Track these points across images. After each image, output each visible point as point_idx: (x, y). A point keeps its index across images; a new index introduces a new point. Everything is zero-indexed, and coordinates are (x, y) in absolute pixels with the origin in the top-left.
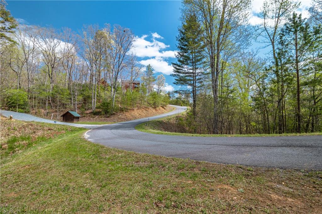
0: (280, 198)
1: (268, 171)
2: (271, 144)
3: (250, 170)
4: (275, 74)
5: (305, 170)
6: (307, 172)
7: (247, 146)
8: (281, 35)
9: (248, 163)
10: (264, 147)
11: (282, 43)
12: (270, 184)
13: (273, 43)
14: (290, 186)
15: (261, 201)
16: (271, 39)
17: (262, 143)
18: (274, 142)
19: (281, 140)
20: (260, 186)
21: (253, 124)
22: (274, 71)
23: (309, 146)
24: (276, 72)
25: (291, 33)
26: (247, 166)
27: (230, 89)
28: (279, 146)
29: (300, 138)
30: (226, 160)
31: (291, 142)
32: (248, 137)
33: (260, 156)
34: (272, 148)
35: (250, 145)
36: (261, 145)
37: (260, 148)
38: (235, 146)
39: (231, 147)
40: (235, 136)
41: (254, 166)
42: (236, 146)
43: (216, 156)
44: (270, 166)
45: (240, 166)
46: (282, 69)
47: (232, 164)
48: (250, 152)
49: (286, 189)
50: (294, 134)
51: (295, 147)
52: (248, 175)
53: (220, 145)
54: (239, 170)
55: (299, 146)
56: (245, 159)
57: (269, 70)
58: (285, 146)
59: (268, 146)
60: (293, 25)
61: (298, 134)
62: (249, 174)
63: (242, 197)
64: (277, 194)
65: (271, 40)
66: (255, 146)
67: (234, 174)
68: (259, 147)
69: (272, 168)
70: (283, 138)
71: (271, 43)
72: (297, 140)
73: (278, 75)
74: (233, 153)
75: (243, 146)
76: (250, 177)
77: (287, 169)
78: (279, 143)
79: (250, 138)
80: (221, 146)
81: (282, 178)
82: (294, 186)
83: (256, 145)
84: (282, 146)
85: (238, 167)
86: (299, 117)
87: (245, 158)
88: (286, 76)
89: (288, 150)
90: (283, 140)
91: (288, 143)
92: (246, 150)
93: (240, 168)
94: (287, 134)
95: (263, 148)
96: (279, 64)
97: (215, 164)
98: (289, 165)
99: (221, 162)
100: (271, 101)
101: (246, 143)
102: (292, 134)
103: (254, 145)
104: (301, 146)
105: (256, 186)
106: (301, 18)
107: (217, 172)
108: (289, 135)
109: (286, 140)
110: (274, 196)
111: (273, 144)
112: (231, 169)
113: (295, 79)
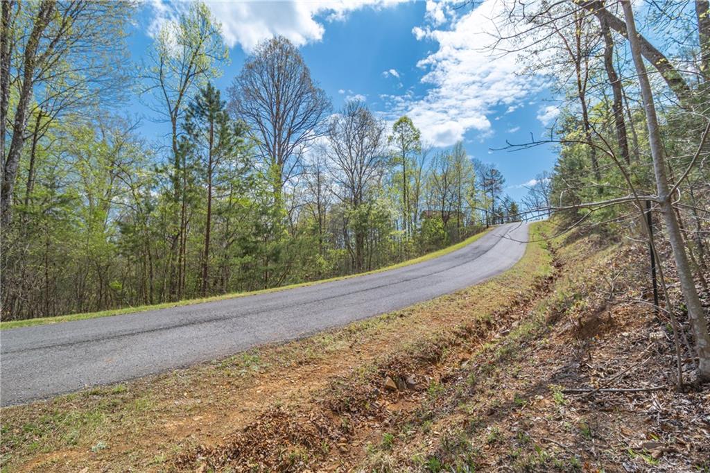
0: (181, 423)
1: (159, 380)
2: (160, 326)
3: (118, 392)
4: (173, 182)
5: (217, 360)
6: (220, 361)
7: (108, 338)
8: (189, 114)
9: (113, 378)
10: (146, 334)
11: (189, 128)
12: (161, 405)
13: (174, 120)
14: (196, 395)
15: (148, 447)
16: (170, 110)
17: (142, 326)
18: (166, 321)
19: (178, 313)
20: (143, 418)
21: (116, 284)
22: (171, 176)
23: (220, 319)
24: (175, 180)
25: (205, 118)
26: (112, 384)
27: (59, 194)
28: (176, 326)
29: (207, 306)
30: (51, 387)
31: (194, 315)
32: (107, 316)
33: (140, 355)
34: (162, 332)
35: (114, 335)
36: (140, 331)
37: (139, 337)
38: (72, 344)
39: (60, 350)
40: (69, 321)
41: (128, 380)
42: (77, 345)
43: (13, 386)
44: (163, 370)
45: (93, 390)
46: (184, 176)
47: (70, 392)
48: (115, 350)
49: (191, 402)
50: (197, 300)
51: (200, 323)
52: (115, 405)
53: (20, 351)
54: (91, 400)
55: (208, 321)
56: (105, 371)
57: (161, 171)
58: (186, 325)
59: (156, 330)
60: (208, 104)
61: (205, 300)
62: (116, 400)
63: (101, 460)
64: (175, 418)
65: (171, 113)
66: (128, 335)
67: (78, 416)
68: (135, 336)
69: (166, 372)
70: (180, 310)
71: (170, 119)
72: (203, 311)
73: (177, 187)
74: (69, 365)
75: (98, 340)
76: (119, 408)
77: (191, 367)
78: (176, 320)
79: (113, 318)
80: (25, 354)
81: (183, 384)
82: (202, 393)
83: (130, 332)
84: (181, 326)
85: (86, 396)
86: (206, 269)
87: (104, 368)
88: (190, 191)
89: (190, 332)
90: (182, 313)
91: (190, 318)
92: (106, 347)
93: (94, 394)
94: (188, 301)
95: (144, 337)
96: (181, 166)
97: (12, 410)
98: (194, 358)
99: (32, 399)
100: (162, 237)
101: (104, 331)
102: (194, 301)
103: (126, 333)
104: (210, 321)
105: (134, 421)
106: (219, 98)
107: (17, 431)
108: (191, 302)
109: (186, 313)
110: (171, 426)
111: (165, 325)
112: (67, 406)
113: (205, 200)
